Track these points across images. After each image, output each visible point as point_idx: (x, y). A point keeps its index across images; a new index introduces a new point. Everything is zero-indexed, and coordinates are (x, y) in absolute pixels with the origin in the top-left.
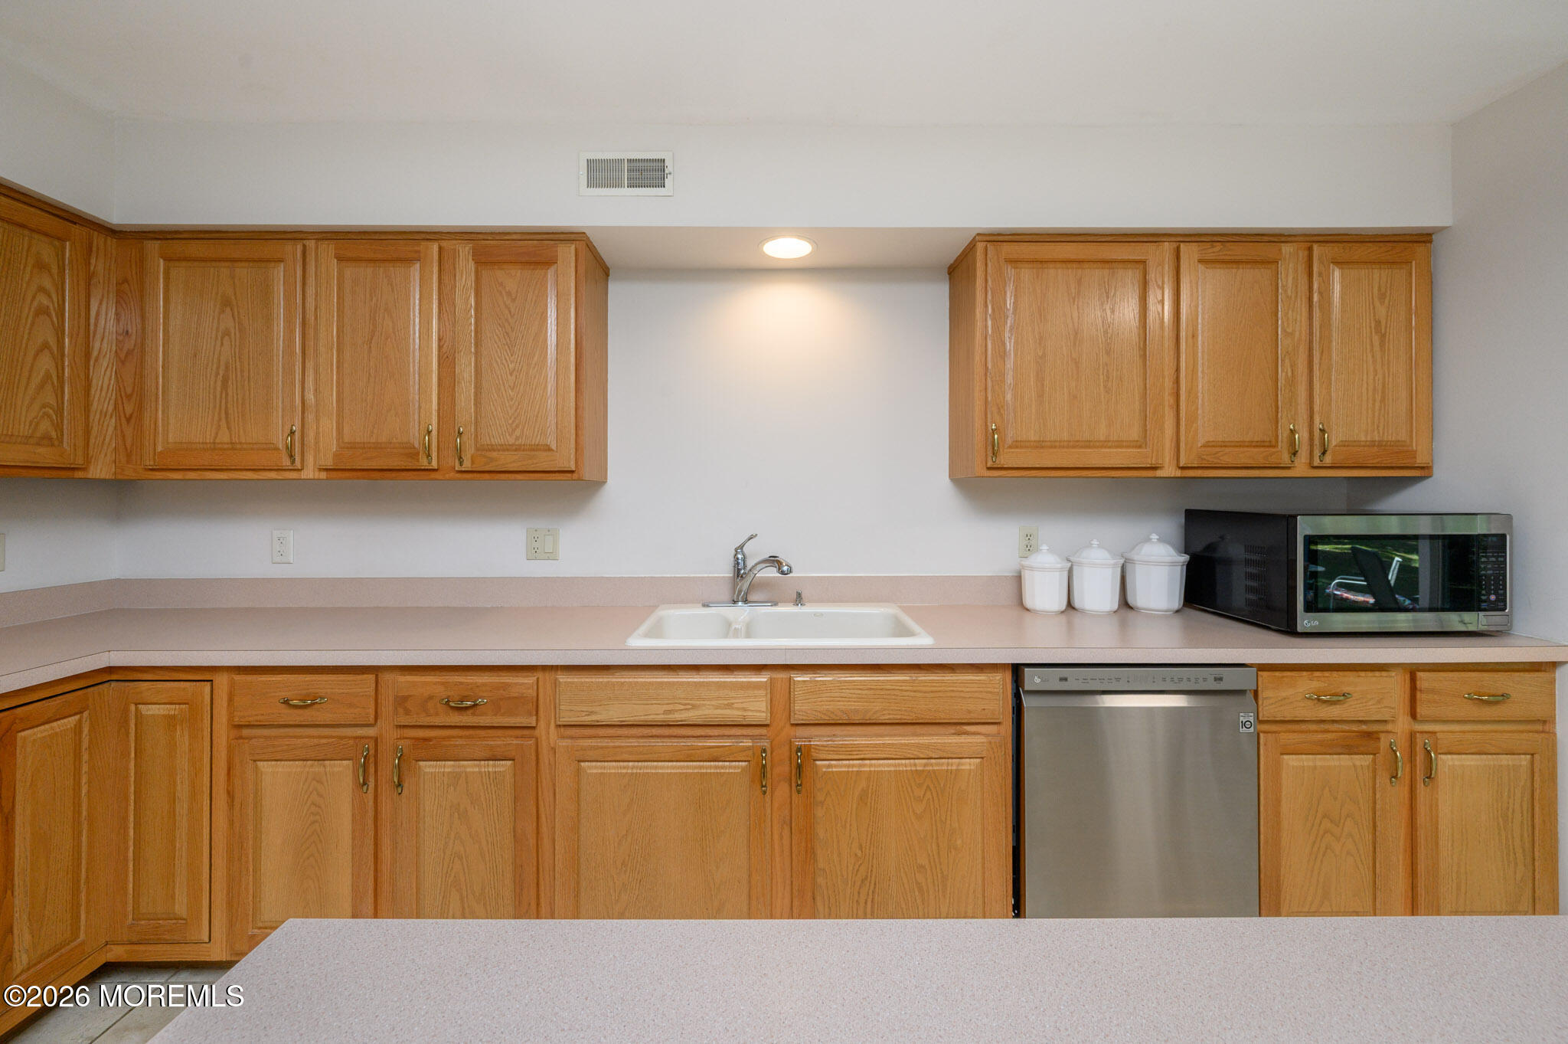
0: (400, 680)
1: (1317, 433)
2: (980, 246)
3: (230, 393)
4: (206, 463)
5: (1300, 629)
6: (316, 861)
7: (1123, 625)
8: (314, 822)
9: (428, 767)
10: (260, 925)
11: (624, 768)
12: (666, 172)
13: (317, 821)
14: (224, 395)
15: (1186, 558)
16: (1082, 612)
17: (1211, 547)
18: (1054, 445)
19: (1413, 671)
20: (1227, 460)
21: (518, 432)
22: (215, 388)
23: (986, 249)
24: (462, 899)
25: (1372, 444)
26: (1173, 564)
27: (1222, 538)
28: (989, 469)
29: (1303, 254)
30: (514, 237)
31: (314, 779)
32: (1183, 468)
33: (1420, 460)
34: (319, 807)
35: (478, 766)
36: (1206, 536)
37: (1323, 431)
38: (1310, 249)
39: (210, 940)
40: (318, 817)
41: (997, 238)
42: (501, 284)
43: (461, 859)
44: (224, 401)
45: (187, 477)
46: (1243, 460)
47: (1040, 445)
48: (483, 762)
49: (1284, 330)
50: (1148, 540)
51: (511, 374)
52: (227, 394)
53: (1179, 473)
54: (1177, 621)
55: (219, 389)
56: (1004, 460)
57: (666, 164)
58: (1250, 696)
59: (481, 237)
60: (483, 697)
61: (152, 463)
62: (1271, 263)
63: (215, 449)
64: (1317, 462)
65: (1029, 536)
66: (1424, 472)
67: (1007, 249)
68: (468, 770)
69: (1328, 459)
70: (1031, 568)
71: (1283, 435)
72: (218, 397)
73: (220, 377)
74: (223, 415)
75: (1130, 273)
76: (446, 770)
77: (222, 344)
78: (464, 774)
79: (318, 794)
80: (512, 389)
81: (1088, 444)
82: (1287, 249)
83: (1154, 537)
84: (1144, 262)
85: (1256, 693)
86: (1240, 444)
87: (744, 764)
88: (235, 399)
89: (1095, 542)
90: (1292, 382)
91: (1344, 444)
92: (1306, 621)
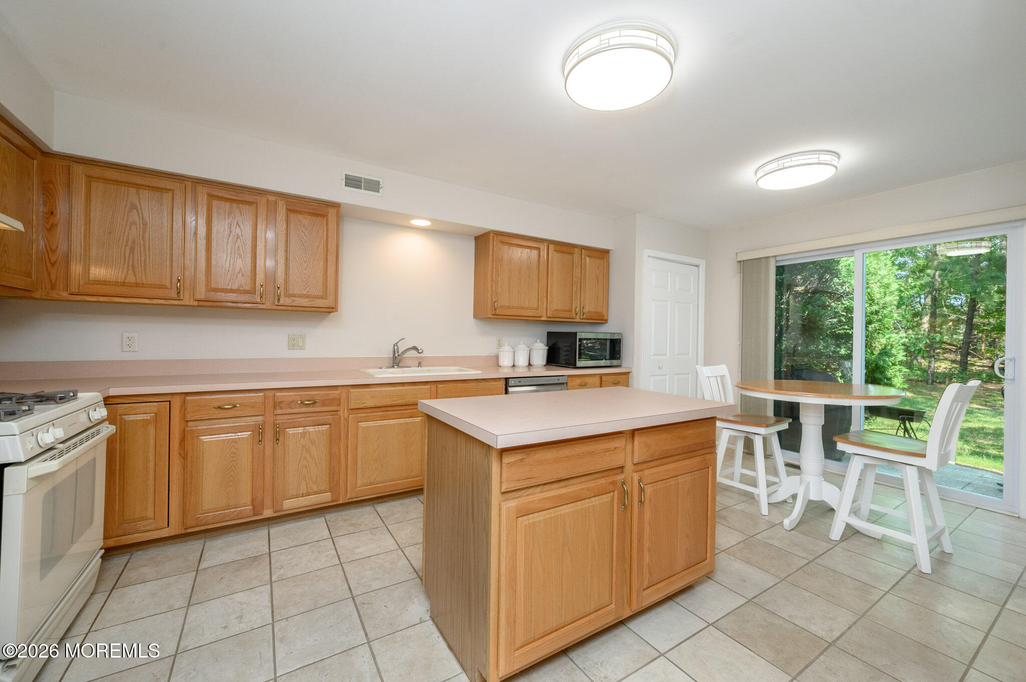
0: (277, 394)
1: (582, 308)
2: (492, 235)
3: (136, 256)
4: (118, 293)
5: (577, 366)
6: (234, 478)
7: (529, 369)
8: (232, 461)
9: (290, 431)
10: (201, 512)
11: (376, 423)
12: (380, 186)
13: (234, 460)
14: (131, 257)
15: (547, 348)
16: (518, 367)
17: (554, 344)
18: (513, 308)
19: (601, 376)
20: (560, 315)
21: (308, 289)
22: (125, 254)
23: (493, 236)
24: (307, 485)
25: (595, 312)
26: (544, 349)
27: (557, 341)
28: (493, 315)
29: (580, 252)
30: (306, 200)
31: (232, 442)
32: (548, 317)
33: (605, 318)
34: (235, 454)
35: (315, 428)
36: (553, 341)
37: (583, 307)
38: (581, 251)
39: (168, 526)
40: (235, 459)
41: (498, 234)
42: (300, 221)
43: (306, 467)
44: (131, 260)
45: (100, 300)
46: (564, 316)
47: (509, 307)
48: (316, 427)
49: (575, 276)
50: (537, 342)
51: (305, 263)
52: (133, 256)
53: (547, 319)
54: (544, 368)
55: (127, 254)
56: (498, 312)
57: (380, 183)
58: (565, 384)
59: (288, 197)
60: (317, 400)
61: (77, 291)
62: (572, 254)
63: (124, 286)
64: (582, 317)
65: (499, 341)
66: (606, 321)
67: (500, 237)
68: (310, 430)
69: (584, 316)
70: (503, 351)
71: (574, 308)
72: (127, 257)
73: (128, 247)
74: (131, 268)
75: (535, 251)
76: (300, 431)
77: (130, 229)
78: (308, 433)
79: (235, 448)
80: (305, 270)
81: (523, 308)
82: (576, 250)
83: (539, 341)
84: (539, 248)
85: (567, 383)
86: (563, 311)
87: (421, 418)
88: (139, 260)
89: (522, 343)
90: (576, 292)
91: (589, 312)
92: (579, 363)
